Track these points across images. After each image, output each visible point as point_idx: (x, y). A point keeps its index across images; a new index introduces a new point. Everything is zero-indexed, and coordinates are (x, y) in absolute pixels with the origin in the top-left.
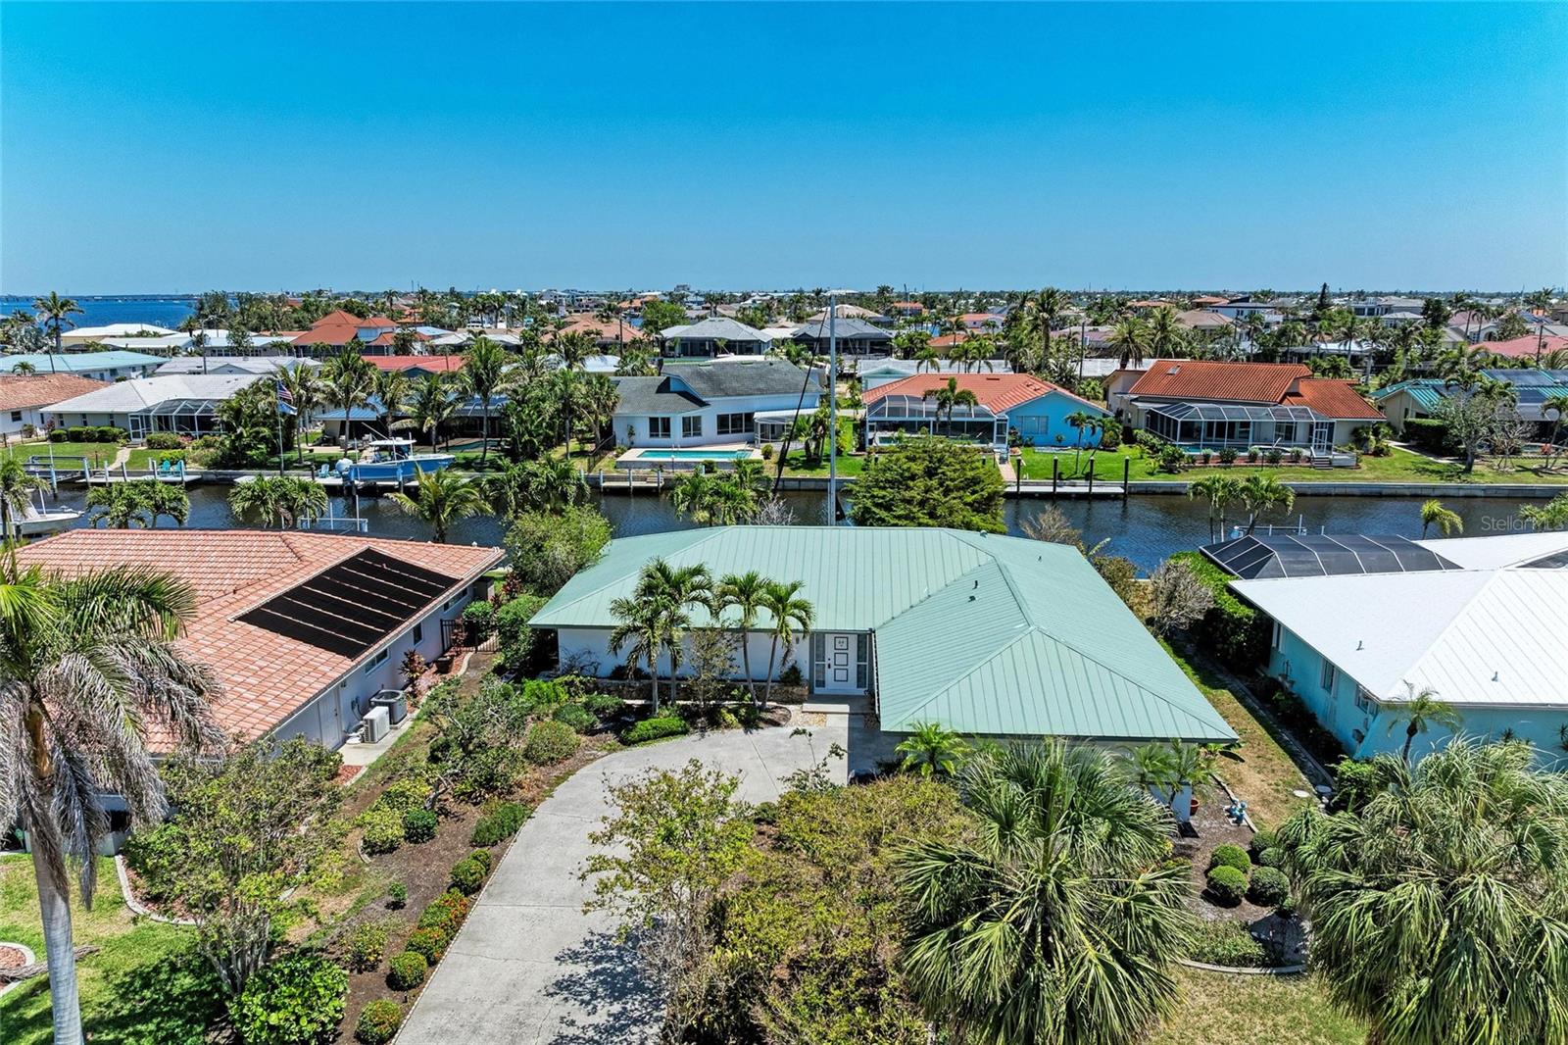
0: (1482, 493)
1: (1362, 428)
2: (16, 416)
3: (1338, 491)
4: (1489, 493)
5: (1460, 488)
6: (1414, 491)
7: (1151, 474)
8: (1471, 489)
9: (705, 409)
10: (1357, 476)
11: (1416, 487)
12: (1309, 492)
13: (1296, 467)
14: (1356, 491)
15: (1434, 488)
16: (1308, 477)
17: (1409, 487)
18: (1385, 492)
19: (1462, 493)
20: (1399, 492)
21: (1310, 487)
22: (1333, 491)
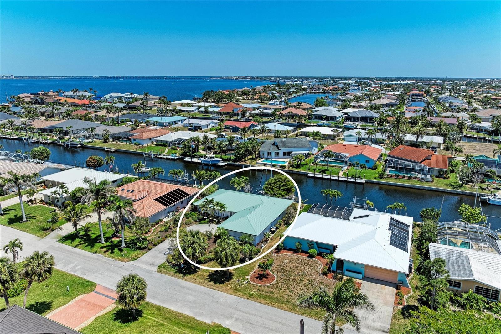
0: (462, 193)
1: (441, 171)
2: (150, 139)
3: (421, 188)
4: (464, 193)
5: (455, 191)
6: (442, 191)
7: (375, 178)
8: (458, 191)
9: (280, 151)
10: (430, 185)
11: (443, 189)
12: (414, 187)
13: (415, 180)
14: (426, 189)
15: (448, 190)
16: (415, 183)
17: (441, 189)
18: (434, 190)
19: (456, 192)
20: (438, 190)
21: (414, 186)
22: (420, 188)
